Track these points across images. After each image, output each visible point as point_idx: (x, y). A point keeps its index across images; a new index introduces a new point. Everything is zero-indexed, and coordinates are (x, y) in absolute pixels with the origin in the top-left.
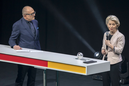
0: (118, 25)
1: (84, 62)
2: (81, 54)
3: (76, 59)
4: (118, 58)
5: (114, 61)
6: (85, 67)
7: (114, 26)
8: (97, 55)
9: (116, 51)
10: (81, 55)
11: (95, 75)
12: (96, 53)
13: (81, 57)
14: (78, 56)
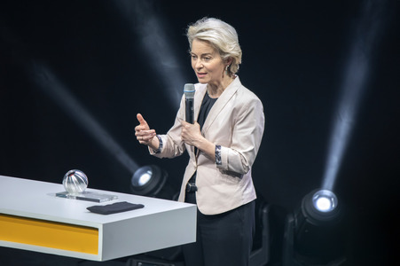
1: (93, 210)
2: (80, 174)
3: (58, 195)
4: (239, 188)
6: (97, 229)
7: (208, 64)
8: (145, 179)
9: (224, 161)
10: (80, 181)
11: (135, 261)
12: (139, 171)
13: (81, 190)
14: (69, 182)
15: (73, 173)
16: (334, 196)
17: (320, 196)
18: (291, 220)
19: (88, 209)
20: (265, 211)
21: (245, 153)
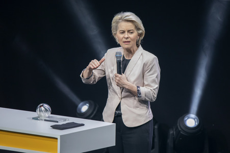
0: (140, 32)
1: (54, 127)
2: (46, 106)
3: (33, 118)
5: (139, 118)
6: (57, 139)
7: (132, 36)
8: (84, 108)
10: (46, 110)
12: (81, 104)
13: (47, 115)
14: (40, 111)
15: (42, 106)
16: (197, 118)
17: (188, 118)
18: (171, 132)
19: (51, 126)
20: (156, 127)
21: (154, 89)
